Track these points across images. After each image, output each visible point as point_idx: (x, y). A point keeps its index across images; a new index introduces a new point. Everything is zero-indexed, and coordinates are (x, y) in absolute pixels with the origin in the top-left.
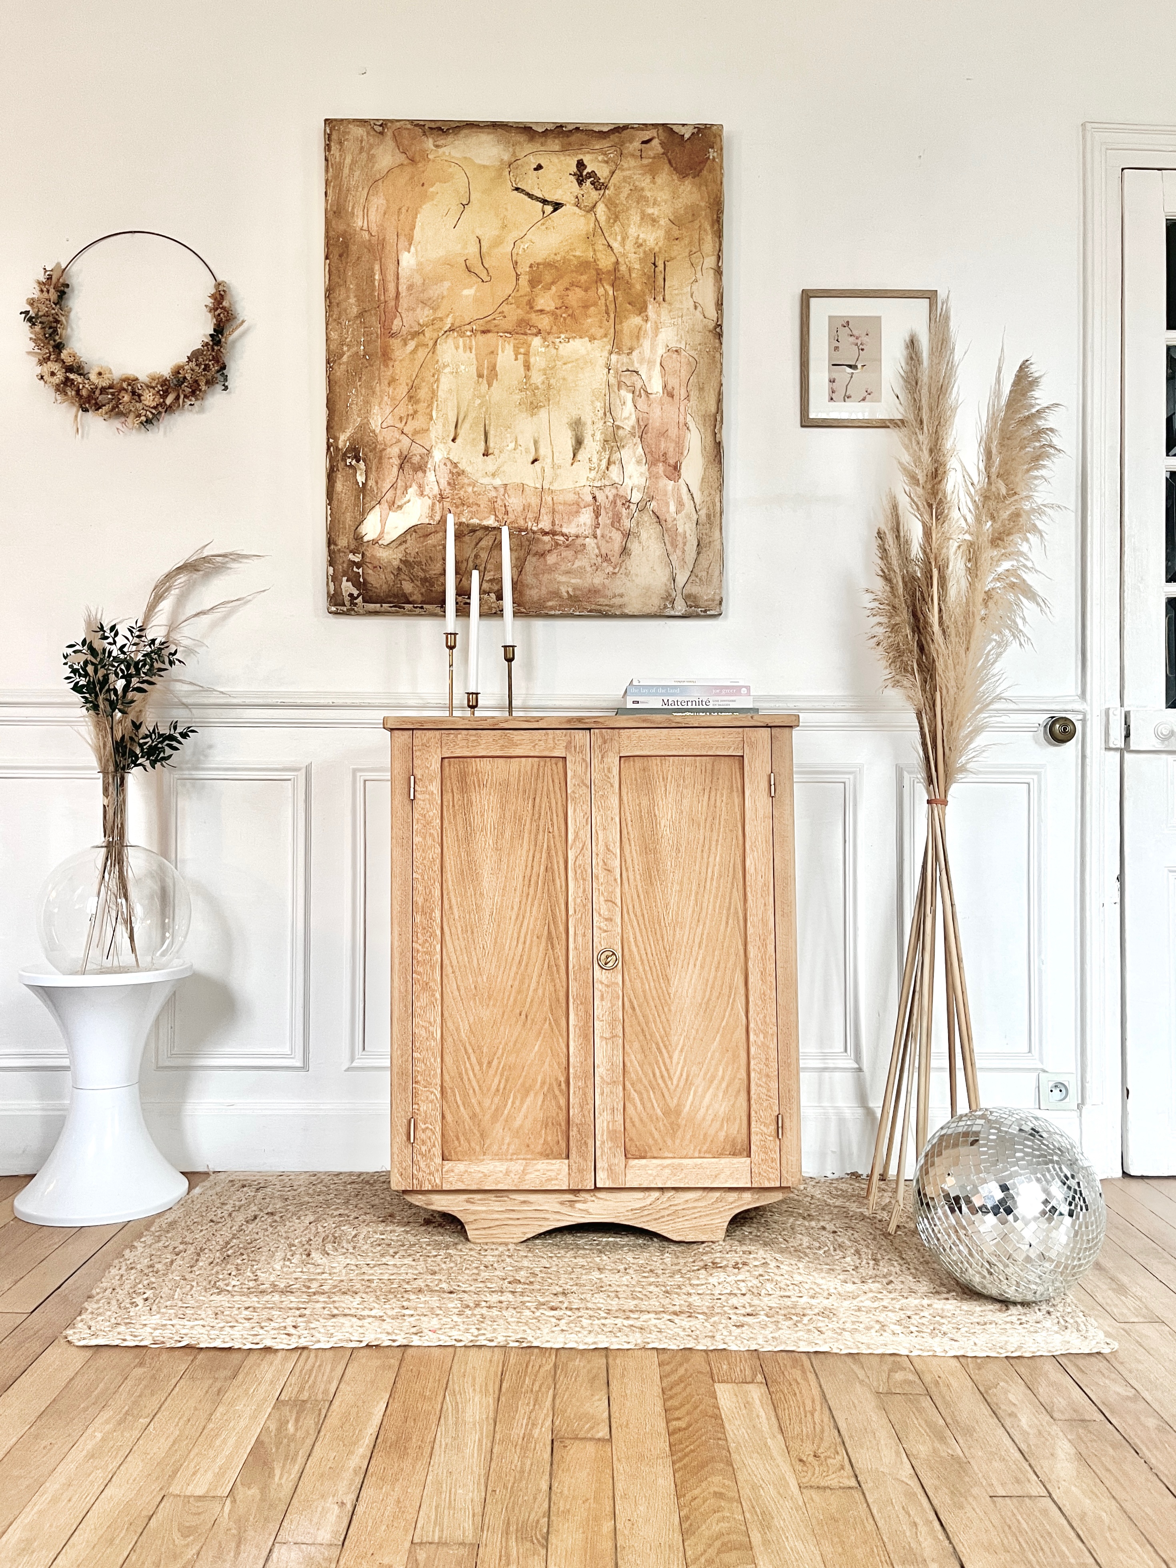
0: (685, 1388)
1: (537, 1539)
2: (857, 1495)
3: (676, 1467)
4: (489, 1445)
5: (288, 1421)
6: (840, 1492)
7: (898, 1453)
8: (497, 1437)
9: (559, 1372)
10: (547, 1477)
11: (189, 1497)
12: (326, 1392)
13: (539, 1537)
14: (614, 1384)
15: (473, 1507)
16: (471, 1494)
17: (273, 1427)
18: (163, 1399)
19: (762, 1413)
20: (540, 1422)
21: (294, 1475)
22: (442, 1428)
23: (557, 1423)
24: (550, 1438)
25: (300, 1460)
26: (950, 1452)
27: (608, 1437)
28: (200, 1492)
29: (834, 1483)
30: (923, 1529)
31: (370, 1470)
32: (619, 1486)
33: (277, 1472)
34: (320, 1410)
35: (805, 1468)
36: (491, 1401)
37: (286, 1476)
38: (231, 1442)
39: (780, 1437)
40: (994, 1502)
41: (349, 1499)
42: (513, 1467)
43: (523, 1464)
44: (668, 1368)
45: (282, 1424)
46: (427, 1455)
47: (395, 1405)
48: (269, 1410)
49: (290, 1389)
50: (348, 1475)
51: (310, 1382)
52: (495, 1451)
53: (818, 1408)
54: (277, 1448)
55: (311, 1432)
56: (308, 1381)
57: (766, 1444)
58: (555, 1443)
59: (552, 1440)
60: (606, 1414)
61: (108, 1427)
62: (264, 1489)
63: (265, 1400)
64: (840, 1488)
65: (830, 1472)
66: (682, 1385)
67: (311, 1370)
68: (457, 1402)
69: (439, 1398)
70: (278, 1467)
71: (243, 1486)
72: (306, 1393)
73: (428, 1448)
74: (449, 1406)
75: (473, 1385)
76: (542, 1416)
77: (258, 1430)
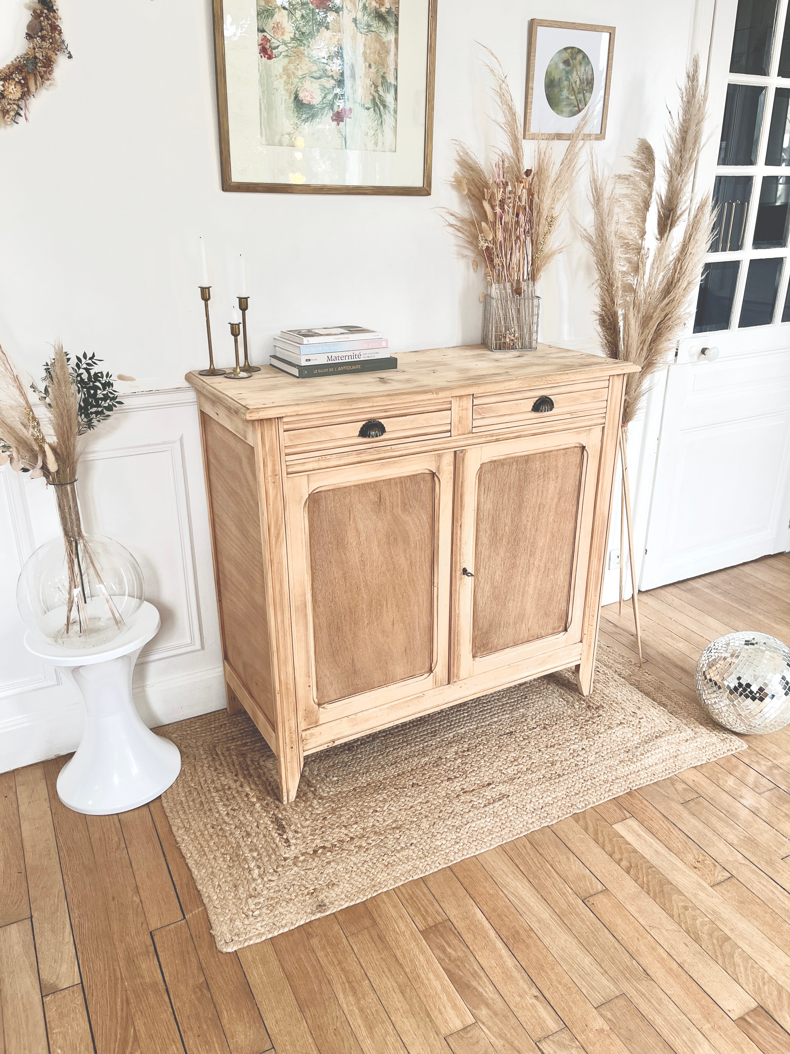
0: (603, 836)
1: (644, 977)
2: (736, 881)
3: (652, 895)
4: (558, 917)
5: (443, 946)
6: (728, 883)
7: (726, 845)
8: (557, 911)
9: (536, 847)
10: (606, 930)
11: (458, 1032)
12: (438, 912)
13: (643, 974)
14: (569, 845)
15: (597, 970)
16: (586, 959)
17: (442, 956)
18: (356, 959)
19: (651, 840)
20: (565, 890)
21: (490, 986)
22: (525, 916)
23: (572, 886)
24: (581, 901)
25: (482, 974)
26: (742, 834)
27: (604, 888)
28: (459, 1025)
29: (721, 878)
31: (523, 964)
32: (642, 922)
33: (481, 990)
34: (451, 930)
35: (701, 872)
36: (528, 885)
37: (486, 989)
38: (431, 976)
39: (672, 853)
41: (535, 992)
42: (585, 930)
43: (586, 925)
44: (581, 822)
45: (444, 951)
46: (536, 940)
47: (485, 908)
48: (424, 941)
49: (417, 918)
50: (516, 974)
51: (422, 909)
52: (565, 922)
53: (669, 826)
54: (462, 972)
55: (465, 950)
56: (420, 909)
57: (673, 864)
59: (584, 902)
60: (587, 871)
62: (487, 1005)
63: (412, 933)
64: (725, 879)
65: (713, 871)
66: (600, 834)
67: (412, 898)
68: (512, 893)
69: (501, 893)
70: (474, 984)
71: (475, 1009)
72: (430, 919)
73: (533, 935)
74: (510, 896)
75: (507, 875)
76: (561, 886)
77: (436, 960)
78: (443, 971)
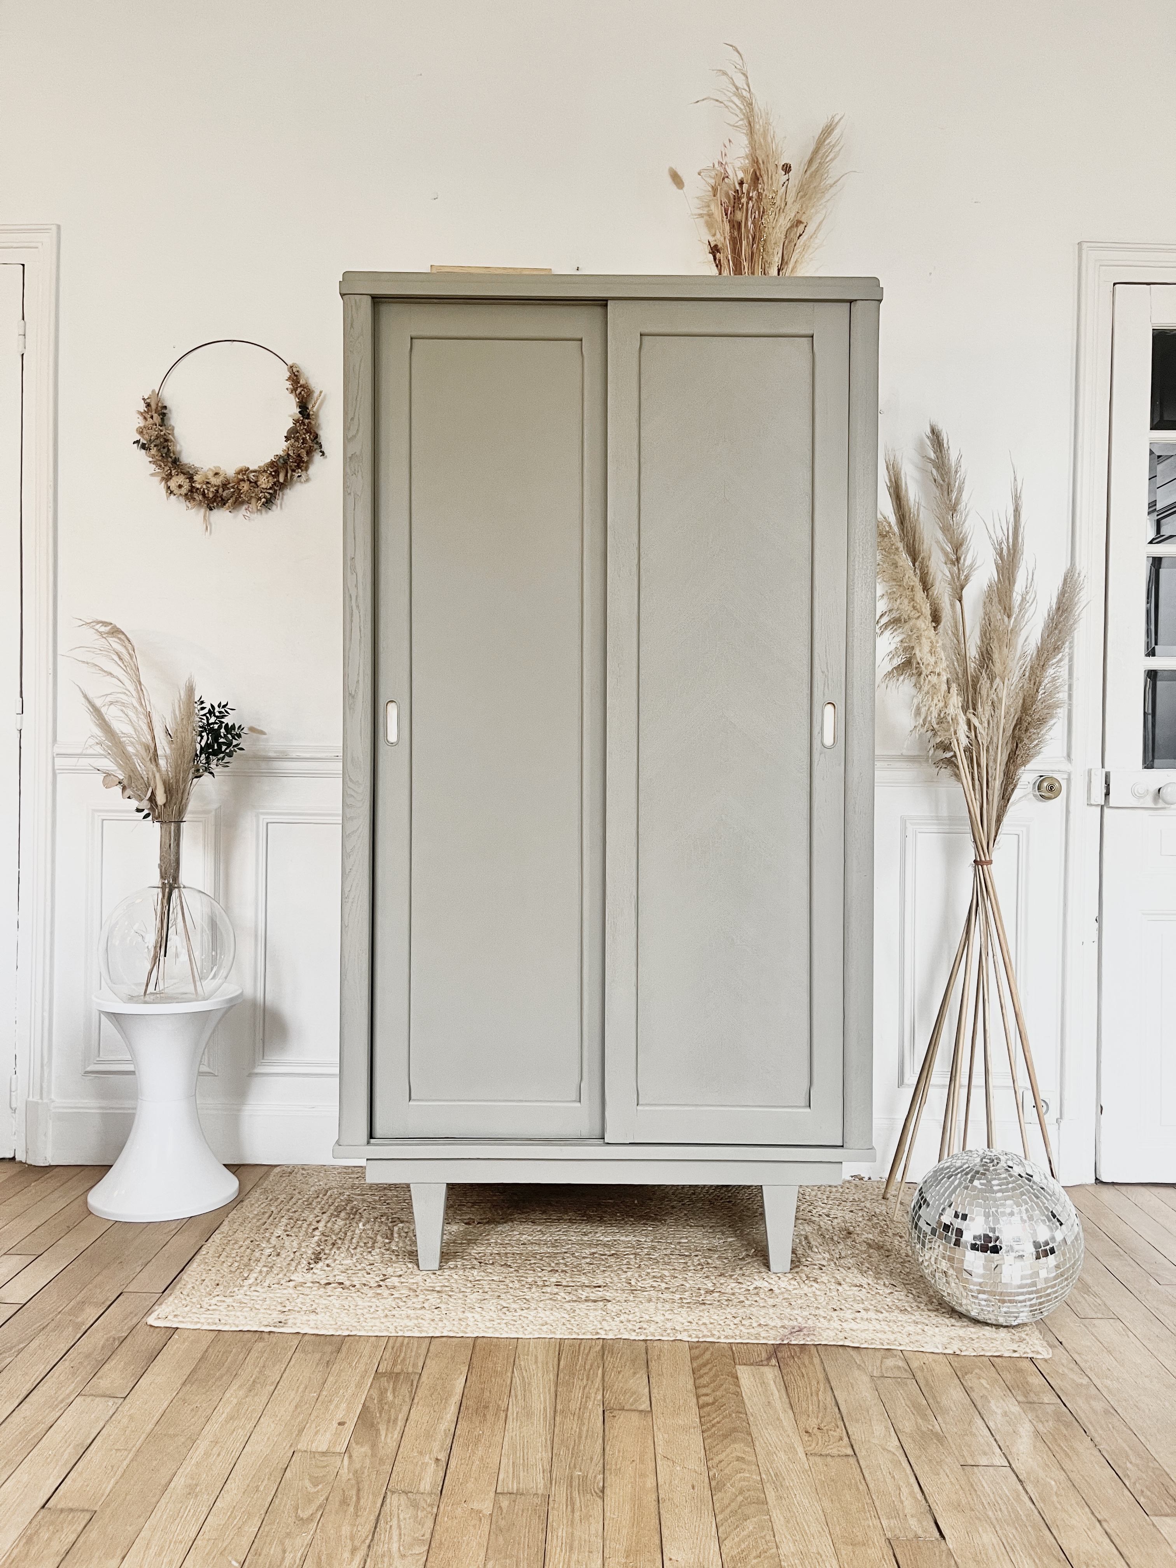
0: (710, 1370)
1: (595, 1492)
2: (852, 1461)
3: (705, 1435)
4: (552, 1412)
5: (387, 1390)
6: (839, 1459)
7: (886, 1428)
8: (559, 1407)
9: (606, 1352)
10: (601, 1441)
11: (314, 1452)
12: (415, 1365)
13: (596, 1490)
14: (653, 1364)
15: (543, 1466)
16: (540, 1454)
17: (375, 1395)
18: (283, 1369)
19: (776, 1392)
20: (593, 1395)
21: (396, 1435)
22: (513, 1399)
23: (607, 1396)
24: (602, 1410)
25: (400, 1423)
26: (931, 1428)
27: (649, 1409)
28: (323, 1448)
29: (835, 1452)
30: (905, 1491)
31: (458, 1432)
32: (659, 1450)
33: (383, 1433)
34: (412, 1381)
35: (810, 1438)
36: (552, 1377)
37: (390, 1435)
38: (344, 1406)
39: (790, 1412)
40: (963, 1469)
41: (443, 1457)
42: (573, 1433)
43: (580, 1429)
44: (697, 1350)
45: (382, 1393)
46: (502, 1422)
47: (473, 1378)
48: (371, 1380)
49: (386, 1362)
50: (440, 1436)
51: (401, 1358)
52: (557, 1419)
53: (822, 1387)
54: (381, 1413)
55: (407, 1399)
56: (399, 1356)
57: (778, 1419)
58: (606, 1413)
59: (604, 1411)
60: (647, 1390)
61: (241, 1393)
62: (374, 1446)
63: (366, 1372)
64: (839, 1455)
65: (831, 1442)
66: (709, 1366)
67: (401, 1347)
68: (523, 1377)
69: (509, 1374)
70: (382, 1428)
71: (357, 1444)
72: (399, 1367)
73: (503, 1415)
74: (517, 1380)
75: (536, 1362)
76: (593, 1391)
77: (364, 1397)
78: (360, 1406)
